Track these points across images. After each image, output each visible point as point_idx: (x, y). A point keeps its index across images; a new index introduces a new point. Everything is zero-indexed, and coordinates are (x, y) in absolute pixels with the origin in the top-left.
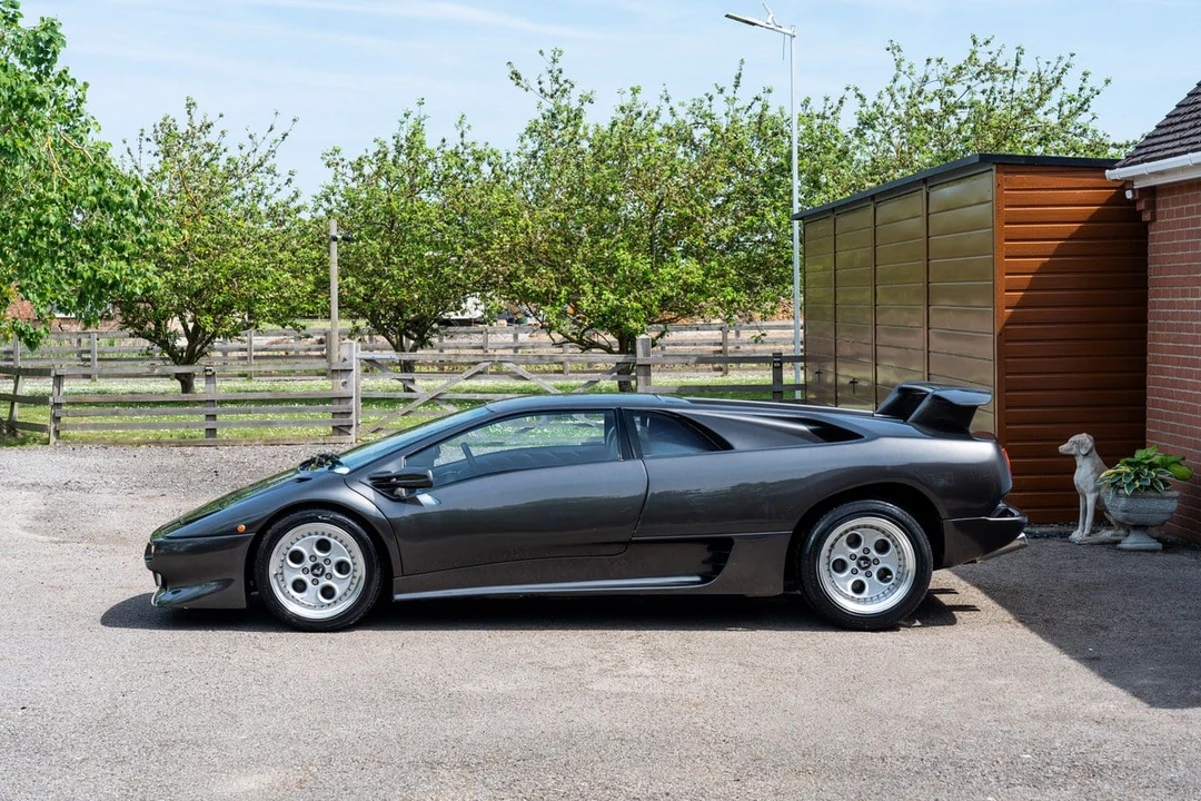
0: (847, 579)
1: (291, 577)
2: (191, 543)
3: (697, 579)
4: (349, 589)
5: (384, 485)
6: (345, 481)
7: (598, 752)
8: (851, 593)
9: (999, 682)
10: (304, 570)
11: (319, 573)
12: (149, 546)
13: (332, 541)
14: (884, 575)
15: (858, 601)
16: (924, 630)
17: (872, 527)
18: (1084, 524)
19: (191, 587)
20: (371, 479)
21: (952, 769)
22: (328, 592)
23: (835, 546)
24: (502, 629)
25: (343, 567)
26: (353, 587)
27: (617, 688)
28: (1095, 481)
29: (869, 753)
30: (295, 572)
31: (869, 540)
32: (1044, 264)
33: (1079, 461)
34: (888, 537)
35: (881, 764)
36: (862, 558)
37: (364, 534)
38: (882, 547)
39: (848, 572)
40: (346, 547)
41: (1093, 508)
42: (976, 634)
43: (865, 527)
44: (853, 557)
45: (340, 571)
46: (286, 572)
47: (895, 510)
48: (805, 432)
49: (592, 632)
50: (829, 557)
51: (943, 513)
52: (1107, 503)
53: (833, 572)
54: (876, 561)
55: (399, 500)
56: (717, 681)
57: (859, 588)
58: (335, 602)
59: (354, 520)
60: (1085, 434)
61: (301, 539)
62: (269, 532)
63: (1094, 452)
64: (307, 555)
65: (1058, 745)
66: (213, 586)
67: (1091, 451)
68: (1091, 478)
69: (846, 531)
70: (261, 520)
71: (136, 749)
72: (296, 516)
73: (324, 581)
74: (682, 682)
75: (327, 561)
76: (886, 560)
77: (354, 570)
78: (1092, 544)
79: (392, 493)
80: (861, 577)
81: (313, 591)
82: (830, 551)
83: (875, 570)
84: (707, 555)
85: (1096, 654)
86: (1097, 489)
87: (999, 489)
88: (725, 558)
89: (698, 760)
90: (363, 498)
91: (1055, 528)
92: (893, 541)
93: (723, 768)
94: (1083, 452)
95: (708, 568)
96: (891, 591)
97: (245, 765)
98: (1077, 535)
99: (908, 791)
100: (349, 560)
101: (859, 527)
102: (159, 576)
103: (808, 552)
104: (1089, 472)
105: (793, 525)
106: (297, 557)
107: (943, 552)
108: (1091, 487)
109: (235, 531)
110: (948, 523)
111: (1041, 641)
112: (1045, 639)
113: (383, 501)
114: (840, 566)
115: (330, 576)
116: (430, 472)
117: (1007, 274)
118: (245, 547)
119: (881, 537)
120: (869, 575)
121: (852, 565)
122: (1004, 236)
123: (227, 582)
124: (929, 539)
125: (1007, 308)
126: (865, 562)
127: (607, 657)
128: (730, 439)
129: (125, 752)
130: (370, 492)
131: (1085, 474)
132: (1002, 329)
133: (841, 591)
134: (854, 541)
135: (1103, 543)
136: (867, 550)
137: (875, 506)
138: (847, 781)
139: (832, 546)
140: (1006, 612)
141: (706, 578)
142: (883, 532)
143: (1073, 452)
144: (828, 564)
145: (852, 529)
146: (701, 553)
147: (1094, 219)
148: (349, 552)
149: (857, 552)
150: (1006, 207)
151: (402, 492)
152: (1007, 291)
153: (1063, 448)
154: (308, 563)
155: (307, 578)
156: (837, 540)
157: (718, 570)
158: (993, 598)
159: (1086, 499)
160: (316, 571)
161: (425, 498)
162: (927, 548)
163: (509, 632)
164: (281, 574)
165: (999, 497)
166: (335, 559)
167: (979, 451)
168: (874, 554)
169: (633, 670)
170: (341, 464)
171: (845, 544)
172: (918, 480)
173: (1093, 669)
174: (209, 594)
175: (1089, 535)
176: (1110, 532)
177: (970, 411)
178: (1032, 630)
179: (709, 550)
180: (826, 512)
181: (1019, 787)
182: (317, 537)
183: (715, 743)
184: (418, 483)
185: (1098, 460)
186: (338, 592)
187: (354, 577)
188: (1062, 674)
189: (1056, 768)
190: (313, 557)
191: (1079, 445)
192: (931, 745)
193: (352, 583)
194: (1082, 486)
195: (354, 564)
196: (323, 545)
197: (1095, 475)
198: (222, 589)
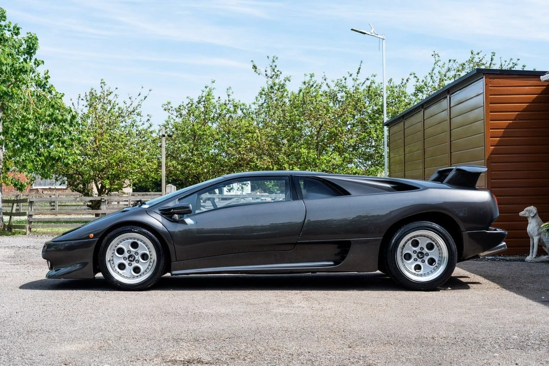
0: (412, 263)
1: (117, 262)
2: (67, 244)
3: (332, 263)
4: (148, 268)
5: (167, 213)
6: (147, 212)
7: (272, 335)
8: (414, 271)
9: (495, 310)
10: (125, 258)
11: (132, 259)
12: (44, 246)
13: (139, 242)
14: (432, 261)
15: (418, 275)
16: (453, 291)
17: (424, 236)
18: (533, 252)
19: (66, 267)
20: (160, 210)
21: (473, 342)
22: (137, 270)
23: (405, 246)
24: (228, 290)
25: (145, 257)
26: (150, 267)
27: (286, 311)
28: (538, 230)
29: (425, 336)
30: (119, 259)
31: (423, 243)
32: (510, 123)
33: (530, 220)
34: (434, 241)
35: (432, 340)
36: (420, 253)
37: (156, 239)
38: (430, 247)
39: (412, 260)
40: (147, 247)
41: (537, 244)
42: (481, 293)
43: (421, 236)
44: (415, 252)
45: (143, 259)
46: (115, 259)
47: (437, 226)
48: (388, 187)
49: (276, 291)
50: (402, 252)
51: (463, 228)
52: (544, 240)
53: (403, 259)
54: (427, 254)
55: (175, 221)
56: (341, 309)
57: (418, 267)
58: (140, 275)
59: (151, 232)
60: (532, 206)
61: (123, 241)
62: (106, 238)
63: (537, 215)
64: (126, 250)
65: (532, 333)
66: (78, 266)
67: (535, 215)
68: (536, 229)
69: (411, 238)
70: (102, 231)
71: (13, 333)
72: (120, 229)
73: (135, 264)
74: (322, 310)
75: (137, 253)
76: (433, 254)
77: (151, 258)
78: (537, 262)
79: (171, 217)
80: (419, 262)
81: (129, 270)
82: (403, 249)
83: (426, 259)
84: (338, 251)
85: (546, 299)
86: (539, 234)
87: (492, 216)
88: (347, 252)
89: (328, 339)
90: (156, 220)
91: (517, 257)
92: (436, 244)
93: (342, 342)
94: (532, 215)
95: (338, 258)
96: (435, 270)
97: (72, 340)
98: (528, 258)
99: (448, 351)
100: (148, 253)
101: (418, 236)
102: (49, 263)
103: (391, 247)
104: (535, 225)
105: (383, 235)
106: (121, 251)
107: (463, 249)
108: (536, 233)
109: (88, 237)
110: (465, 234)
111: (516, 295)
112: (519, 294)
113: (166, 222)
114: (408, 257)
115: (138, 261)
116: (191, 205)
117: (491, 129)
118: (93, 246)
119: (430, 241)
120: (423, 262)
121: (414, 256)
122: (489, 110)
123: (84, 264)
124: (455, 242)
125: (491, 146)
126: (421, 255)
127: (283, 300)
128: (349, 190)
129: (7, 334)
130: (159, 217)
131: (533, 227)
132: (489, 157)
133: (408, 269)
134: (415, 243)
135: (542, 262)
136: (422, 248)
137: (426, 224)
138: (413, 348)
139: (404, 246)
140: (496, 285)
141: (336, 263)
142: (431, 239)
143: (526, 216)
144: (402, 256)
145: (414, 237)
146: (334, 250)
147: (535, 101)
148: (148, 249)
149: (417, 249)
150: (491, 95)
151: (176, 216)
152: (491, 137)
153: (521, 214)
154: (126, 255)
155: (126, 263)
156: (406, 243)
157: (343, 258)
158: (488, 279)
159: (533, 240)
160: (130, 258)
161: (189, 221)
162: (454, 247)
163: (232, 291)
164: (112, 259)
165: (492, 220)
166: (141, 252)
167: (481, 196)
168: (426, 250)
169: (296, 305)
170: (145, 204)
171: (410, 245)
172: (449, 211)
173: (546, 305)
174: (74, 271)
175: (535, 258)
176: (546, 256)
177: (476, 175)
178: (510, 291)
179: (338, 248)
180: (400, 228)
181: (512, 350)
182: (131, 241)
183: (338, 332)
184: (185, 211)
185: (539, 219)
186: (142, 270)
187: (151, 262)
188: (529, 307)
189: (533, 342)
190: (129, 251)
191: (530, 212)
192: (460, 332)
193: (149, 265)
194: (531, 233)
195: (151, 255)
196: (135, 245)
197: (538, 227)
198: (83, 268)
